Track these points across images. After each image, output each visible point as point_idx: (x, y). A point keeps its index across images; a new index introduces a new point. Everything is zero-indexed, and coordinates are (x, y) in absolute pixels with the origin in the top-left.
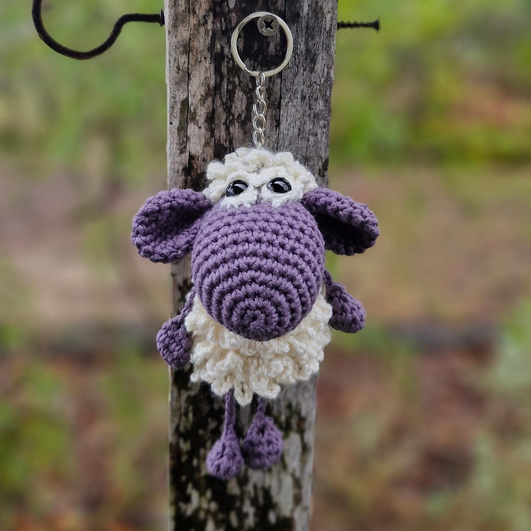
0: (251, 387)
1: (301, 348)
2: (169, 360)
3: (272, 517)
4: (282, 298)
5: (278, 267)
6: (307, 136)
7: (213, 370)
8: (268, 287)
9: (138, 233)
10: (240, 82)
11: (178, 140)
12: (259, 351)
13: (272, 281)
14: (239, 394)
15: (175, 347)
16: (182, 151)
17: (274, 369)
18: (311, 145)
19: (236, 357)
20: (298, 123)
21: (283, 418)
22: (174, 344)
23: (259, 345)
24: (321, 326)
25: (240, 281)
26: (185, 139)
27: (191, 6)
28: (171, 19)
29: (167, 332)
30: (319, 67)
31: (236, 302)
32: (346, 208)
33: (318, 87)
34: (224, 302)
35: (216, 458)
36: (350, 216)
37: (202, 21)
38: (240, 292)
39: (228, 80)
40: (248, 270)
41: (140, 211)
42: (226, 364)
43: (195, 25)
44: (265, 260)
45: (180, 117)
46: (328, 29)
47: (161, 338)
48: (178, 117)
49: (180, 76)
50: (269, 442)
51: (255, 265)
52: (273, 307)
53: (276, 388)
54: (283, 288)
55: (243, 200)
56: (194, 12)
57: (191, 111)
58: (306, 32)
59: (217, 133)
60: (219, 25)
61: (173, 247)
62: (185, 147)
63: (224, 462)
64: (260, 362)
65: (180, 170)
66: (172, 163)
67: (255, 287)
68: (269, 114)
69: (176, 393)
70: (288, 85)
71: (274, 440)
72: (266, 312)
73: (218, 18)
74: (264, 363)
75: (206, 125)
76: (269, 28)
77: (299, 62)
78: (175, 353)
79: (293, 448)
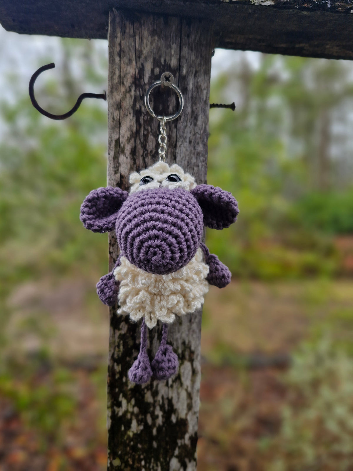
0: (156, 316)
1: (189, 287)
2: (104, 299)
3: (174, 419)
4: (174, 241)
5: (171, 219)
6: (193, 167)
7: (130, 303)
8: (164, 232)
9: (84, 213)
10: (151, 129)
11: (113, 165)
12: (161, 289)
13: (166, 228)
14: (148, 320)
15: (107, 290)
16: (116, 172)
17: (170, 302)
18: (195, 173)
19: (146, 294)
20: (187, 158)
21: (180, 351)
22: (107, 289)
23: (161, 285)
24: (202, 277)
25: (145, 228)
26: (118, 165)
27: (121, 80)
28: (109, 87)
29: (103, 282)
30: (199, 123)
31: (142, 242)
32: (217, 192)
33: (199, 136)
34: (135, 243)
35: (134, 370)
36: (220, 197)
37: (128, 90)
38: (145, 235)
39: (144, 128)
40: (151, 221)
41: (86, 199)
42: (139, 297)
43: (124, 92)
44: (162, 215)
45: (115, 150)
46: (204, 99)
47: (99, 285)
48: (114, 150)
49: (114, 124)
50: (169, 361)
51: (155, 217)
52: (167, 247)
53: (172, 316)
54: (175, 233)
55: (149, 186)
56: (123, 84)
57: (121, 147)
58: (192, 100)
59: (137, 161)
60: (138, 93)
61: (106, 222)
62: (118, 170)
63: (139, 372)
64: (162, 298)
65: (114, 184)
66: (110, 180)
67: (155, 232)
68: (169, 151)
69: (112, 332)
70: (181, 133)
71: (172, 359)
72: (163, 249)
73: (138, 88)
74: (164, 298)
75: (131, 156)
76: (168, 82)
77: (188, 119)
78: (108, 294)
79: (186, 372)
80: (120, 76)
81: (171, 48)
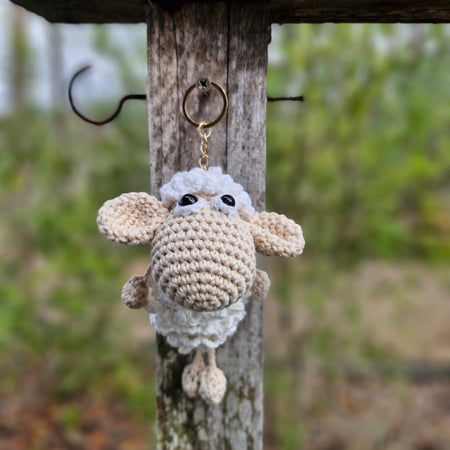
16: (159, 185)
26: (161, 176)
27: (161, 82)
30: (254, 125)
33: (254, 140)
37: (169, 92)
43: (164, 95)
48: (156, 160)
56: (164, 85)
57: (164, 156)
58: (244, 99)
62: (161, 182)
70: (232, 137)
79: (246, 411)
80: (159, 77)
81: (218, 39)
